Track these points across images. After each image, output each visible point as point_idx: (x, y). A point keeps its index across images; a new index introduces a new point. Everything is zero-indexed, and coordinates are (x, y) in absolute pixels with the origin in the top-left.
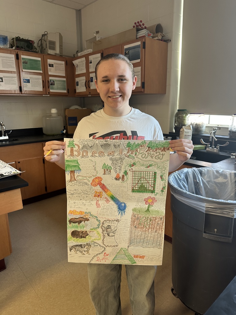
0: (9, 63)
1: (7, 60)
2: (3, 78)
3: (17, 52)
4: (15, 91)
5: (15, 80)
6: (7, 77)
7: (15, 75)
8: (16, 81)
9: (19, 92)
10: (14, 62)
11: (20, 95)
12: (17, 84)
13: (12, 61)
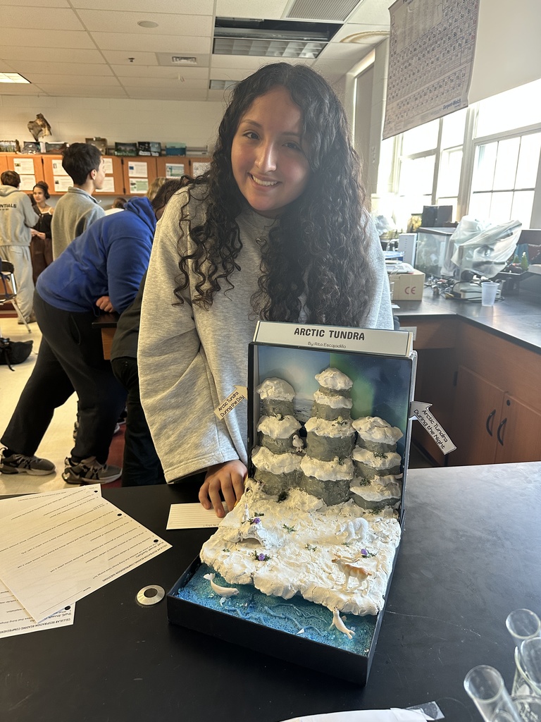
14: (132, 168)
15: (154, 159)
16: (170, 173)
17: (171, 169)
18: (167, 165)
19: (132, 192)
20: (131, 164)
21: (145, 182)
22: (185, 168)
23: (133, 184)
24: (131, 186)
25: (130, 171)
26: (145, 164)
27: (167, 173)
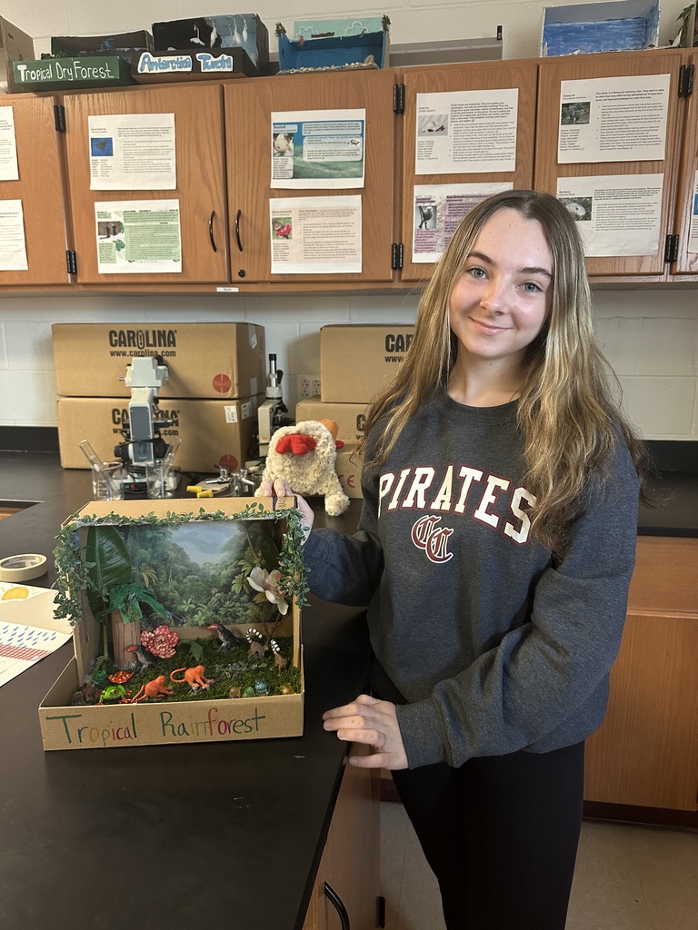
0: (636, 119)
1: (626, 109)
2: (594, 202)
3: (690, 59)
4: (641, 259)
5: (649, 205)
6: (613, 194)
7: (657, 180)
8: (657, 209)
9: (659, 264)
10: (664, 114)
11: (662, 279)
12: (658, 223)
13: (656, 106)
14: (104, 147)
15: (211, 90)
16: (290, 164)
17: (296, 138)
18: (277, 117)
19: (104, 268)
20: (101, 125)
21: (164, 216)
22: (370, 131)
23: (112, 229)
24: (100, 240)
25: (97, 162)
26: (169, 119)
27: (275, 161)
